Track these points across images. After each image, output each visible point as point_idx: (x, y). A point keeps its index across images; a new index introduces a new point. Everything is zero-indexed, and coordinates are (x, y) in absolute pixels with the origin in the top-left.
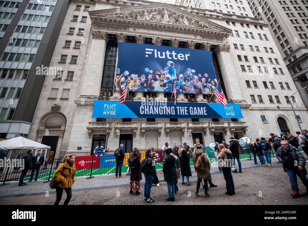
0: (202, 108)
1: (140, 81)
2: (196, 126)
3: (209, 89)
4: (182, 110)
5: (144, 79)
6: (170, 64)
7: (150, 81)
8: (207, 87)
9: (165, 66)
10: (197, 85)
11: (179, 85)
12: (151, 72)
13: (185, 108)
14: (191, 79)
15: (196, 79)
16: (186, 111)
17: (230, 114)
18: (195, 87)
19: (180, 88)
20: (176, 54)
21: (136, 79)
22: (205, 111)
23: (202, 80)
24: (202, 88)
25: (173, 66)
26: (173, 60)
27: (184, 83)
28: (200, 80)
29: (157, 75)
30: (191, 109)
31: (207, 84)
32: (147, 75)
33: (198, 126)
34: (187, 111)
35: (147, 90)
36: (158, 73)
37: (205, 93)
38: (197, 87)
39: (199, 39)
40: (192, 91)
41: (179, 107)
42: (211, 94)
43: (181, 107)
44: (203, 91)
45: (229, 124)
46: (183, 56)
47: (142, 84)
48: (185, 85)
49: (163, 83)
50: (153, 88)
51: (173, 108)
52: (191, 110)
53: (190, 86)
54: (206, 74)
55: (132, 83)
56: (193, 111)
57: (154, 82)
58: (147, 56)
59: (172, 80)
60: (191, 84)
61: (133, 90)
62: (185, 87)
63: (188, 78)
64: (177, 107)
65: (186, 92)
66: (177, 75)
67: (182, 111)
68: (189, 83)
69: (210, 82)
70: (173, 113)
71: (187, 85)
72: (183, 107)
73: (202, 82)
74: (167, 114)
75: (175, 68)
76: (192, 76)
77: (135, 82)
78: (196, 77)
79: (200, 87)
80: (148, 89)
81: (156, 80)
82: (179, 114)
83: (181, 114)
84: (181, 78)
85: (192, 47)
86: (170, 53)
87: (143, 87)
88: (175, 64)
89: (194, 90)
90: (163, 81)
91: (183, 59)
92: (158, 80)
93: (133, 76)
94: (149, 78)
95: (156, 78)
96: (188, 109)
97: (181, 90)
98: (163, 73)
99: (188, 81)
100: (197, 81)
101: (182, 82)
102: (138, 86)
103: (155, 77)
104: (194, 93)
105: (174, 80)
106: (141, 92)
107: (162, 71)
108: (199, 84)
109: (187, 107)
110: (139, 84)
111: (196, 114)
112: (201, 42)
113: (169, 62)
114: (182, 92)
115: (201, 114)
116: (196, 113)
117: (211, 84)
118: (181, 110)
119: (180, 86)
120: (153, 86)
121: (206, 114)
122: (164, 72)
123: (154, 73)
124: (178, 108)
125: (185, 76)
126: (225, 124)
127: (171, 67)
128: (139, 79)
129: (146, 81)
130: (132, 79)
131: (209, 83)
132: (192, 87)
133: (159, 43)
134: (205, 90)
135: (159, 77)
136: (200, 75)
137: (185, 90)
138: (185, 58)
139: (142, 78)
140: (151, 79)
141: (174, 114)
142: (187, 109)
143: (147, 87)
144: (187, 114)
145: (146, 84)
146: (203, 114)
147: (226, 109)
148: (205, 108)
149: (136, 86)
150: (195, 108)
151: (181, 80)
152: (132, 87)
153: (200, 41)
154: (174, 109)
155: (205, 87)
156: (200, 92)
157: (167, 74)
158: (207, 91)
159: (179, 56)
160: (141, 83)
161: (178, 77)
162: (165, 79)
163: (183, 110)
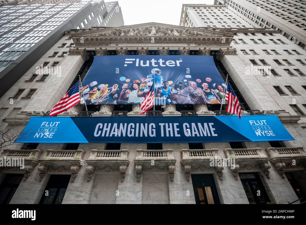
0: (205, 124)
1: (110, 91)
2: (198, 157)
3: (215, 97)
4: (169, 129)
5: (116, 89)
6: (154, 72)
7: (123, 91)
8: (212, 94)
9: (148, 74)
10: (195, 92)
11: (166, 94)
12: (128, 80)
13: (175, 124)
14: (186, 86)
15: (194, 86)
16: (176, 130)
17: (263, 133)
18: (192, 96)
19: (167, 98)
20: (164, 61)
21: (104, 89)
22: (212, 129)
23: (203, 85)
24: (204, 96)
25: (159, 73)
26: (159, 67)
27: (174, 91)
28: (199, 86)
29: (135, 83)
30: (186, 126)
31: (211, 90)
32: (121, 84)
33: (202, 158)
34: (178, 129)
35: (117, 102)
36: (138, 81)
37: (209, 103)
38: (196, 95)
39: (193, 47)
40: (188, 100)
41: (164, 124)
42: (220, 103)
43: (167, 124)
44: (206, 101)
45: (267, 151)
46: (174, 62)
47: (111, 95)
48: (176, 94)
49: (143, 92)
50: (127, 99)
51: (152, 126)
52: (187, 128)
53: (185, 95)
54: (209, 79)
55: (98, 94)
56: (189, 130)
57: (129, 92)
58: (126, 65)
59: (157, 88)
60: (186, 91)
61: (96, 103)
62: (177, 96)
63: (180, 85)
64: (160, 124)
65: (177, 102)
66: (164, 82)
67: (169, 131)
68: (182, 91)
69: (216, 88)
70: (152, 133)
71: (179, 93)
72: (171, 124)
73: (202, 88)
74: (141, 135)
75: (162, 75)
76: (187, 82)
77: (102, 93)
78: (193, 83)
79: (200, 95)
80: (119, 100)
81: (132, 89)
82: (162, 135)
83: (168, 135)
84: (170, 86)
85: (185, 53)
86: (156, 61)
87: (112, 98)
88: (162, 71)
89: (191, 100)
90: (143, 90)
91: (174, 65)
92: (135, 89)
93: (102, 86)
94: (123, 87)
95: (134, 87)
96: (180, 127)
97: (169, 101)
98: (143, 81)
99: (181, 89)
100: (195, 88)
101: (172, 90)
102: (105, 98)
103: (132, 86)
104: (191, 102)
105: (159, 88)
106: (108, 105)
107: (143, 79)
108: (199, 92)
109: (178, 124)
110: (108, 94)
111: (196, 135)
112: (197, 49)
113: (154, 69)
114: (171, 103)
115: (206, 135)
116: (195, 133)
117: (218, 89)
118: (167, 129)
119: (168, 95)
120: (127, 97)
121: (216, 135)
122: (145, 80)
123: (131, 81)
124: (162, 125)
125: (177, 82)
126: (258, 152)
127: (156, 75)
128: (109, 90)
129: (118, 92)
130: (99, 90)
131: (214, 89)
132: (188, 95)
133: (143, 53)
134: (209, 98)
135: (137, 86)
136: (199, 80)
137: (175, 100)
138: (176, 64)
139: (113, 88)
140: (126, 89)
141: (154, 135)
142: (178, 127)
143: (117, 99)
144: (179, 135)
145: (117, 94)
146: (209, 135)
147: (254, 124)
148: (213, 124)
149: (102, 98)
150: (193, 125)
151: (170, 88)
152: (97, 98)
153: (195, 48)
154: (154, 127)
155: (207, 94)
156: (201, 102)
157: (149, 82)
158: (212, 100)
159: (167, 63)
160: (110, 93)
161: (165, 84)
162: (146, 88)
163: (171, 129)
